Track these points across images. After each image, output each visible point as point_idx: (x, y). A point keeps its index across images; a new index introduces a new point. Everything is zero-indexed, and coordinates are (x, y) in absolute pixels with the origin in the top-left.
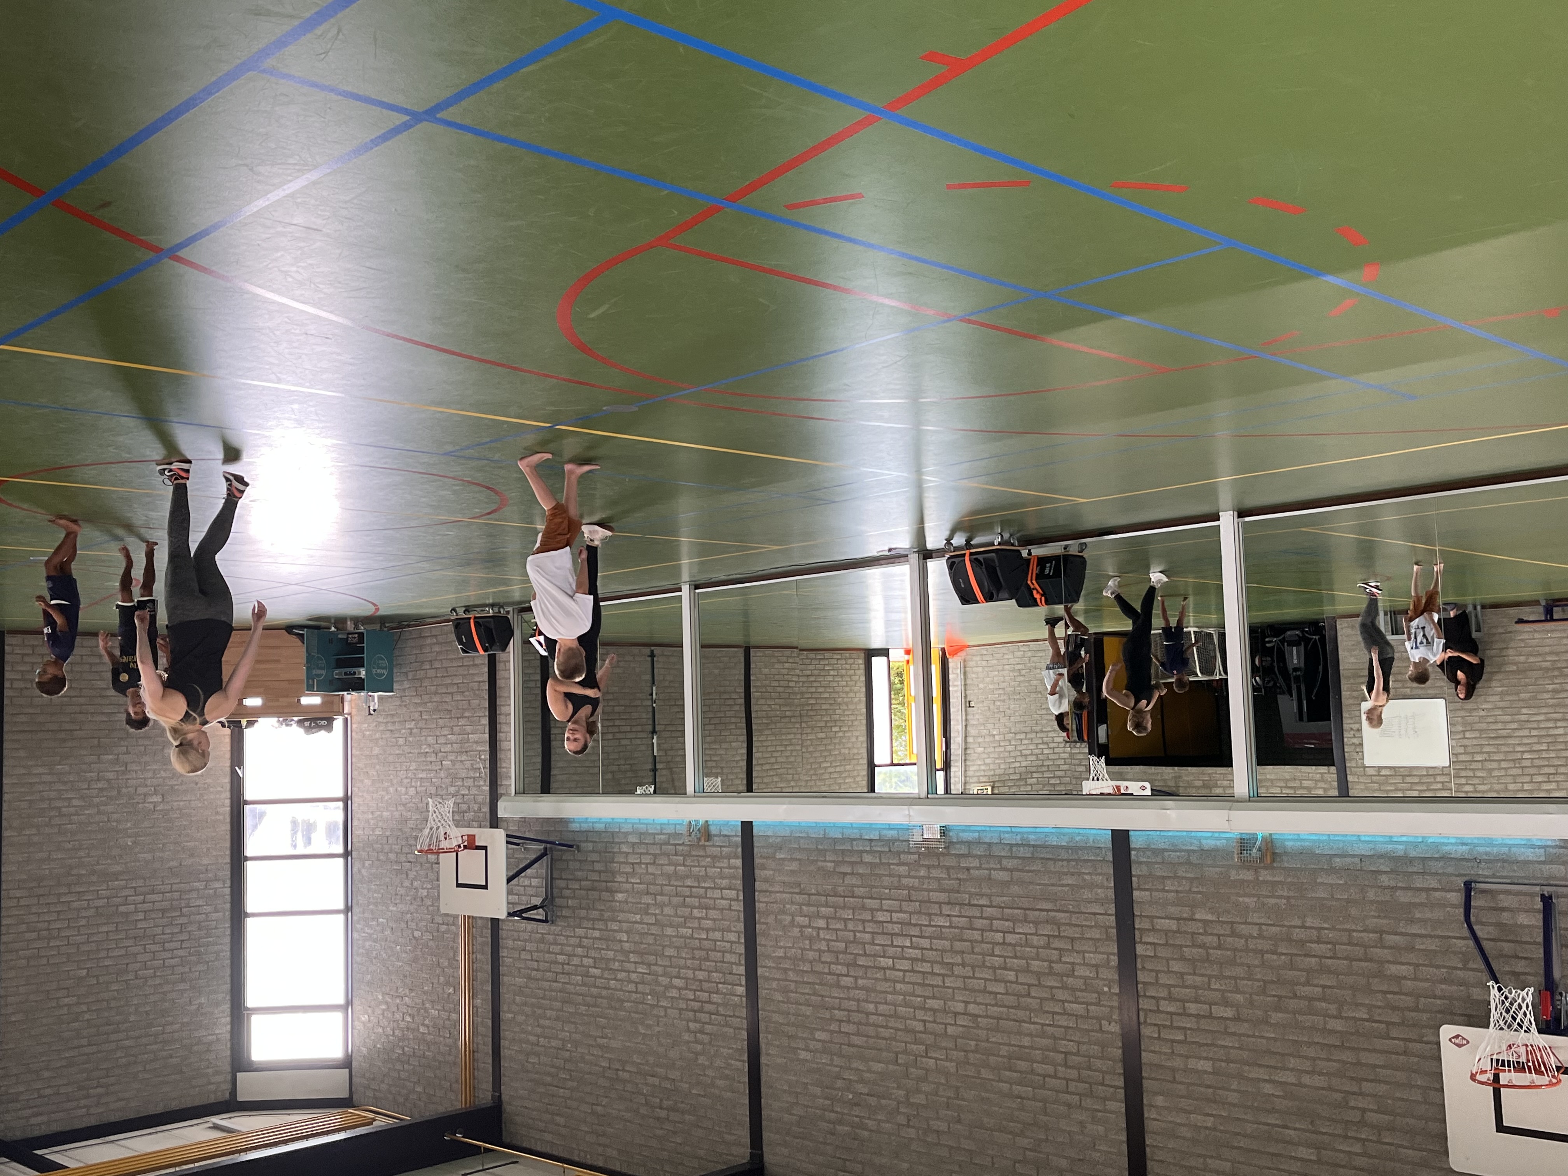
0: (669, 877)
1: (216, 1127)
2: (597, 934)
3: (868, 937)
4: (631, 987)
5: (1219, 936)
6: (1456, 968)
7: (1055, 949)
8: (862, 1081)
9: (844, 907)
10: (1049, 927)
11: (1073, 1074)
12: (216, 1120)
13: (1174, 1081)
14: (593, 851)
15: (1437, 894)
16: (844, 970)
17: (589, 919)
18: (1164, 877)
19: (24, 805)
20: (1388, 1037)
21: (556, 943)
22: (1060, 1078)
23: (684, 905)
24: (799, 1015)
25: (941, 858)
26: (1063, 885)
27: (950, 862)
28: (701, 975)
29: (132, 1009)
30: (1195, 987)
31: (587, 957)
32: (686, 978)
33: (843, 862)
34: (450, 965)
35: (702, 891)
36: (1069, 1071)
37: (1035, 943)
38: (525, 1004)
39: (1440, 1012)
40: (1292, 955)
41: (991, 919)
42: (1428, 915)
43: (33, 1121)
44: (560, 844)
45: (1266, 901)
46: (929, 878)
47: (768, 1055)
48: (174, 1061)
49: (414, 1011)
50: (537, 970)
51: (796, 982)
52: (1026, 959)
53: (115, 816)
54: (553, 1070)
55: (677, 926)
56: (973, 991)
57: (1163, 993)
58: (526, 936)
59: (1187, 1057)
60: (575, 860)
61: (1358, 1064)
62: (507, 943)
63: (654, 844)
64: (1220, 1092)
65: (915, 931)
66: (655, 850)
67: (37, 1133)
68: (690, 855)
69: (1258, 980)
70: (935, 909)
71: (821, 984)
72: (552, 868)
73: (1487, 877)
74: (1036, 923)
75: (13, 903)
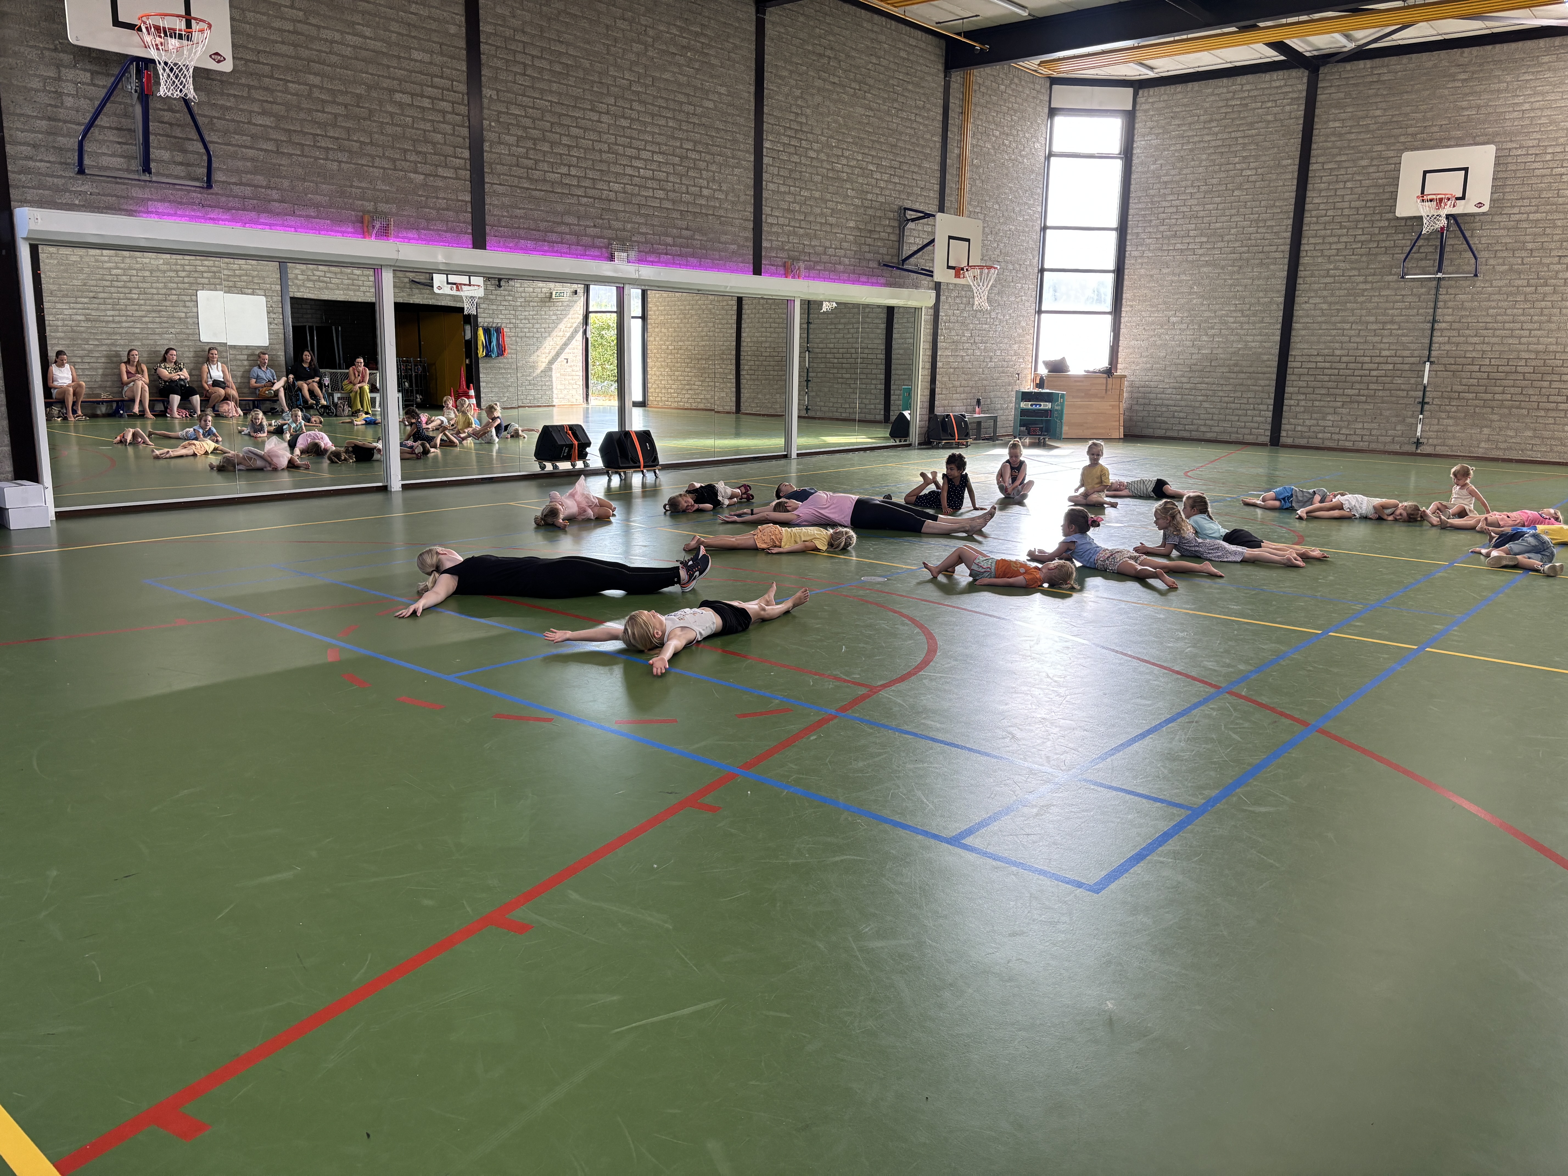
0: (815, 236)
1: (1151, 68)
2: (869, 196)
3: (671, 179)
4: (847, 153)
5: (406, 160)
6: (218, 118)
7: (531, 159)
8: (680, 66)
9: (688, 203)
10: (535, 177)
11: (520, 57)
12: (1151, 75)
13: (441, 44)
14: (869, 260)
15: (233, 180)
16: (690, 154)
17: (875, 208)
18: (447, 209)
19: (1266, 320)
20: (272, 66)
21: (900, 192)
22: (529, 55)
23: (806, 214)
24: (725, 121)
25: (614, 236)
26: (524, 209)
27: (608, 233)
28: (795, 158)
29: (1204, 163)
30: (423, 119)
31: (877, 179)
32: (806, 157)
33: (687, 238)
34: (974, 180)
35: (792, 224)
36: (522, 60)
37: (546, 165)
38: (923, 147)
39: (231, 84)
40: (348, 140)
41: (579, 186)
42: (240, 163)
43: (1282, 83)
44: (893, 267)
45: (368, 185)
46: (624, 222)
47: (749, 92)
48: (1177, 122)
49: (1002, 147)
50: (913, 172)
51: (726, 148)
52: (552, 153)
53: (1203, 308)
54: (906, 94)
55: (811, 198)
56: (594, 130)
57: (449, 117)
58: (921, 199)
59: (431, 63)
60: (882, 254)
61: (295, 45)
62: (934, 195)
63: (825, 263)
64: (405, 32)
65: (636, 180)
66: (825, 258)
67: (1281, 74)
68: (800, 252)
69: (375, 121)
70: (621, 197)
71: (707, 144)
72: (900, 249)
73: (195, 191)
74: (545, 180)
75: (1282, 248)
